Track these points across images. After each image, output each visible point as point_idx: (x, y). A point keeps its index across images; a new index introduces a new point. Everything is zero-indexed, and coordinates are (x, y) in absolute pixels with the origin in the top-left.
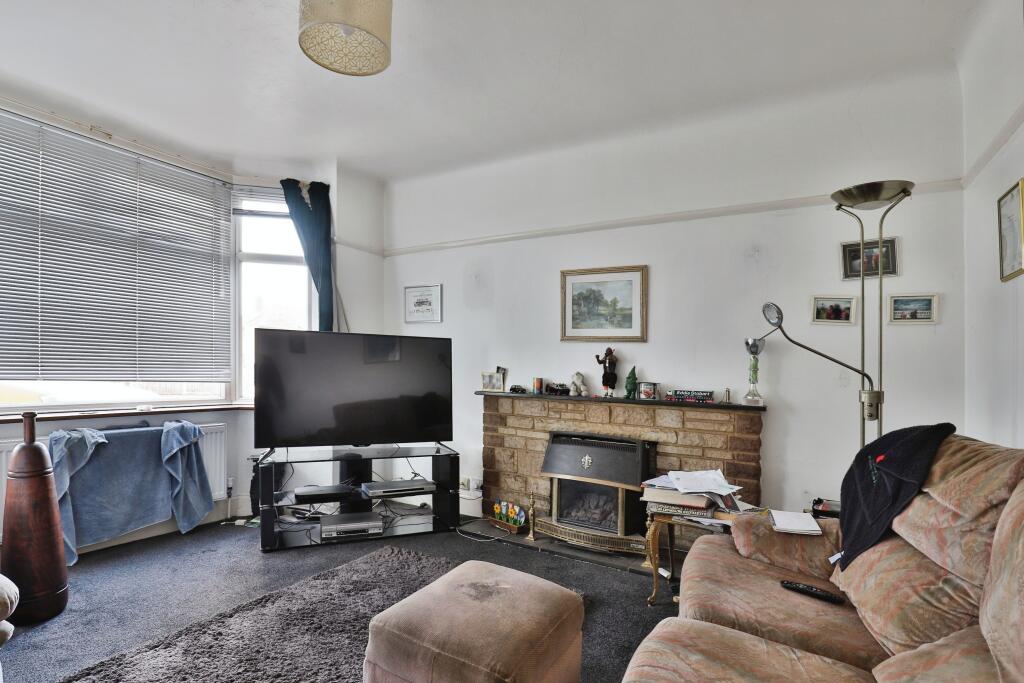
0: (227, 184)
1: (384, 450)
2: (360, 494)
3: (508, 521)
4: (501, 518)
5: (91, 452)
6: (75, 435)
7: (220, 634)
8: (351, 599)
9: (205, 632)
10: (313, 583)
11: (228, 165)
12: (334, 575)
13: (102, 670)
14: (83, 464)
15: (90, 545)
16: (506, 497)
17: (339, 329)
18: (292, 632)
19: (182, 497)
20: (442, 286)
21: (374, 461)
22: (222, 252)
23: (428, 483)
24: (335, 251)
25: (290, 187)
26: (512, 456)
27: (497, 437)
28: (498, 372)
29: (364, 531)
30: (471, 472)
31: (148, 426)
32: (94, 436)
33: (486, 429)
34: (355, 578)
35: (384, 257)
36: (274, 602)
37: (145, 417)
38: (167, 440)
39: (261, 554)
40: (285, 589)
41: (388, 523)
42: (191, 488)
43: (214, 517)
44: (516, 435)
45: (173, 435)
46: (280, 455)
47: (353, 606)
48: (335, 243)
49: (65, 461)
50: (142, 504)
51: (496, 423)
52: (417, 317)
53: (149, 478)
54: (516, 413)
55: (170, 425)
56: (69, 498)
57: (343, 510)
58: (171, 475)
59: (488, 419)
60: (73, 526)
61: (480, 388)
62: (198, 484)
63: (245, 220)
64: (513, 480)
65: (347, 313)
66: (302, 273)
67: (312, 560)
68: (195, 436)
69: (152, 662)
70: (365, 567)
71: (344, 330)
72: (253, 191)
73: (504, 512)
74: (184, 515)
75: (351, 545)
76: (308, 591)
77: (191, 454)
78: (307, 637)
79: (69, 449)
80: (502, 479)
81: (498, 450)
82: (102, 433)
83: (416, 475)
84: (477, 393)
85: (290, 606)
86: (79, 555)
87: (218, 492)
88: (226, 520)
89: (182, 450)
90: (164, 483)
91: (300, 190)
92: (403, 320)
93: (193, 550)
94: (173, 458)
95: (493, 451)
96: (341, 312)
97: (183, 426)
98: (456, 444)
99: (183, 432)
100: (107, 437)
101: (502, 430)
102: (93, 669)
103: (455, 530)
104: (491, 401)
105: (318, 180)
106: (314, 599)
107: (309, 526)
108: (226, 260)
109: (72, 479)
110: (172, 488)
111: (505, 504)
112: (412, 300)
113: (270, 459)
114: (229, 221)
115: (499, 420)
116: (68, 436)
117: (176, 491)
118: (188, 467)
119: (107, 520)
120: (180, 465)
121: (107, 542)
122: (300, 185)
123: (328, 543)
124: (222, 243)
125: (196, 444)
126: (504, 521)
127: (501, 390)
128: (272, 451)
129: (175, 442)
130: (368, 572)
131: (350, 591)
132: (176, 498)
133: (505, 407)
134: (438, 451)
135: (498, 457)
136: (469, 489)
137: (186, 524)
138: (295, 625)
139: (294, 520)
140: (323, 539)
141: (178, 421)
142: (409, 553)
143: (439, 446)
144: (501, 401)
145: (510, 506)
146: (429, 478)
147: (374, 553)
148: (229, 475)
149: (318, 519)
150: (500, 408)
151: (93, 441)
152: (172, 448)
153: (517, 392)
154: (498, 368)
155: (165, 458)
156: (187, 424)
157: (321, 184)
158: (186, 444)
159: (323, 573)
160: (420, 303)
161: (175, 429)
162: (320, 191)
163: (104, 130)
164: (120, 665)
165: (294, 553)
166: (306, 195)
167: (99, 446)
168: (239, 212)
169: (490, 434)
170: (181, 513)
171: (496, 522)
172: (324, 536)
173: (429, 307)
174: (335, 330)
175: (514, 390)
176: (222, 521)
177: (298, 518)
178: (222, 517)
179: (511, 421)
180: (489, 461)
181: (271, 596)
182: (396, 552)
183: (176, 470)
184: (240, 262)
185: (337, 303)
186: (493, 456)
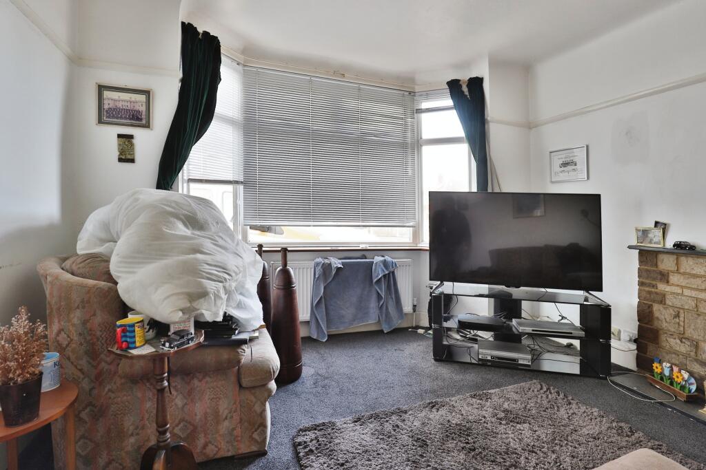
0: (412, 93)
1: (532, 293)
2: (512, 328)
3: (672, 384)
4: (662, 379)
5: (334, 273)
6: (326, 261)
7: (398, 426)
8: (502, 428)
9: (387, 421)
10: (469, 400)
11: (412, 80)
12: (488, 397)
13: (323, 429)
14: (331, 279)
15: (334, 331)
16: (667, 357)
17: (493, 189)
18: (450, 445)
19: (384, 307)
20: (587, 147)
21: (523, 301)
22: (409, 140)
23: (576, 328)
24: (489, 128)
25: (454, 86)
26: (677, 316)
27: (656, 293)
28: (656, 226)
29: (514, 360)
30: (624, 325)
31: (366, 258)
32: (336, 263)
33: (641, 284)
34: (506, 406)
35: (530, 128)
36: (438, 410)
37: (364, 252)
38: (375, 269)
39: (433, 361)
40: (448, 400)
41: (536, 357)
42: (390, 302)
43: (404, 324)
44: (682, 294)
45: (380, 266)
46: (448, 287)
47: (504, 436)
48: (488, 122)
49: (321, 277)
50: (362, 310)
51: (654, 279)
52: (562, 177)
53: (366, 293)
54: (682, 271)
55: (378, 259)
56: (323, 300)
57: (496, 338)
58: (379, 293)
59: (644, 274)
60: (325, 317)
61: (634, 243)
62: (394, 300)
63: (424, 116)
64: (678, 341)
65: (499, 177)
66: (464, 149)
67: (471, 377)
68: (393, 267)
69: (352, 434)
70: (516, 397)
71: (497, 190)
72: (428, 95)
73: (667, 373)
74: (385, 321)
75: (503, 371)
76: (465, 408)
77: (390, 279)
78: (462, 456)
79: (323, 270)
80: (663, 337)
81: (656, 307)
82: (341, 261)
83: (563, 318)
84: (630, 247)
85: (450, 418)
86: (329, 336)
87: (407, 308)
88: (412, 328)
89: (384, 276)
90: (374, 297)
91: (461, 86)
92: (549, 180)
93: (389, 347)
94: (379, 281)
95: (650, 307)
96: (494, 176)
97: (385, 260)
98: (606, 295)
99: (385, 263)
100: (343, 264)
101: (662, 287)
102: (318, 426)
103: (606, 379)
104: (648, 256)
105: (474, 75)
106: (470, 417)
107: (470, 345)
108: (412, 145)
109: (325, 288)
110: (379, 302)
111: (668, 365)
112: (557, 161)
113: (440, 290)
114: (414, 118)
115: (659, 277)
116: (323, 262)
117: (381, 304)
118: (388, 287)
119: (343, 317)
120: (383, 286)
121: (342, 329)
122: (461, 83)
123: (483, 364)
124: (409, 134)
125: (393, 273)
126: (667, 383)
127: (661, 246)
128: (442, 284)
129: (380, 270)
130: (519, 403)
131: (501, 419)
132: (381, 308)
133: (667, 263)
134: (586, 300)
135: (657, 314)
136: (620, 340)
137: (387, 327)
138: (453, 439)
139: (458, 337)
140: (480, 360)
141: (383, 256)
142: (558, 393)
143: (587, 294)
144: (661, 257)
145: (676, 369)
146: (577, 323)
147: (523, 384)
148: (414, 296)
149: (476, 340)
150: (659, 263)
151: (335, 266)
152: (379, 274)
153: (682, 248)
154: (657, 223)
155: (375, 280)
156: (388, 258)
157: (477, 78)
158: (387, 272)
159: (479, 392)
160: (565, 164)
161: (382, 261)
162: (476, 83)
163: (340, 72)
164: (333, 429)
165: (457, 367)
166: (465, 89)
167: (338, 269)
168: (420, 111)
169: (647, 289)
170: (384, 319)
171: (657, 382)
172: (480, 357)
173: (574, 167)
174: (490, 190)
175: (679, 246)
176: (410, 328)
177: (461, 336)
178: (410, 325)
179: (674, 279)
180: (645, 315)
181: (436, 403)
182: (545, 389)
183: (381, 289)
184: (421, 146)
185: (491, 170)
186: (651, 313)
